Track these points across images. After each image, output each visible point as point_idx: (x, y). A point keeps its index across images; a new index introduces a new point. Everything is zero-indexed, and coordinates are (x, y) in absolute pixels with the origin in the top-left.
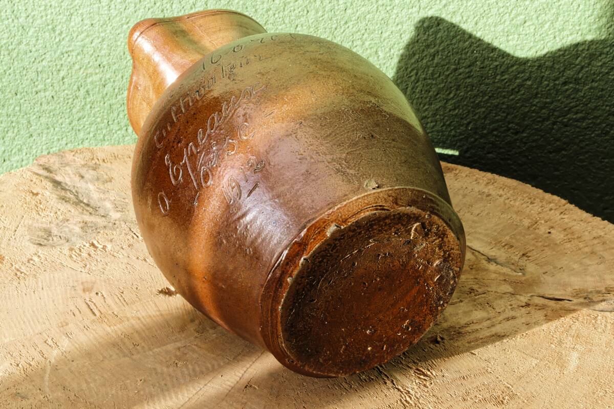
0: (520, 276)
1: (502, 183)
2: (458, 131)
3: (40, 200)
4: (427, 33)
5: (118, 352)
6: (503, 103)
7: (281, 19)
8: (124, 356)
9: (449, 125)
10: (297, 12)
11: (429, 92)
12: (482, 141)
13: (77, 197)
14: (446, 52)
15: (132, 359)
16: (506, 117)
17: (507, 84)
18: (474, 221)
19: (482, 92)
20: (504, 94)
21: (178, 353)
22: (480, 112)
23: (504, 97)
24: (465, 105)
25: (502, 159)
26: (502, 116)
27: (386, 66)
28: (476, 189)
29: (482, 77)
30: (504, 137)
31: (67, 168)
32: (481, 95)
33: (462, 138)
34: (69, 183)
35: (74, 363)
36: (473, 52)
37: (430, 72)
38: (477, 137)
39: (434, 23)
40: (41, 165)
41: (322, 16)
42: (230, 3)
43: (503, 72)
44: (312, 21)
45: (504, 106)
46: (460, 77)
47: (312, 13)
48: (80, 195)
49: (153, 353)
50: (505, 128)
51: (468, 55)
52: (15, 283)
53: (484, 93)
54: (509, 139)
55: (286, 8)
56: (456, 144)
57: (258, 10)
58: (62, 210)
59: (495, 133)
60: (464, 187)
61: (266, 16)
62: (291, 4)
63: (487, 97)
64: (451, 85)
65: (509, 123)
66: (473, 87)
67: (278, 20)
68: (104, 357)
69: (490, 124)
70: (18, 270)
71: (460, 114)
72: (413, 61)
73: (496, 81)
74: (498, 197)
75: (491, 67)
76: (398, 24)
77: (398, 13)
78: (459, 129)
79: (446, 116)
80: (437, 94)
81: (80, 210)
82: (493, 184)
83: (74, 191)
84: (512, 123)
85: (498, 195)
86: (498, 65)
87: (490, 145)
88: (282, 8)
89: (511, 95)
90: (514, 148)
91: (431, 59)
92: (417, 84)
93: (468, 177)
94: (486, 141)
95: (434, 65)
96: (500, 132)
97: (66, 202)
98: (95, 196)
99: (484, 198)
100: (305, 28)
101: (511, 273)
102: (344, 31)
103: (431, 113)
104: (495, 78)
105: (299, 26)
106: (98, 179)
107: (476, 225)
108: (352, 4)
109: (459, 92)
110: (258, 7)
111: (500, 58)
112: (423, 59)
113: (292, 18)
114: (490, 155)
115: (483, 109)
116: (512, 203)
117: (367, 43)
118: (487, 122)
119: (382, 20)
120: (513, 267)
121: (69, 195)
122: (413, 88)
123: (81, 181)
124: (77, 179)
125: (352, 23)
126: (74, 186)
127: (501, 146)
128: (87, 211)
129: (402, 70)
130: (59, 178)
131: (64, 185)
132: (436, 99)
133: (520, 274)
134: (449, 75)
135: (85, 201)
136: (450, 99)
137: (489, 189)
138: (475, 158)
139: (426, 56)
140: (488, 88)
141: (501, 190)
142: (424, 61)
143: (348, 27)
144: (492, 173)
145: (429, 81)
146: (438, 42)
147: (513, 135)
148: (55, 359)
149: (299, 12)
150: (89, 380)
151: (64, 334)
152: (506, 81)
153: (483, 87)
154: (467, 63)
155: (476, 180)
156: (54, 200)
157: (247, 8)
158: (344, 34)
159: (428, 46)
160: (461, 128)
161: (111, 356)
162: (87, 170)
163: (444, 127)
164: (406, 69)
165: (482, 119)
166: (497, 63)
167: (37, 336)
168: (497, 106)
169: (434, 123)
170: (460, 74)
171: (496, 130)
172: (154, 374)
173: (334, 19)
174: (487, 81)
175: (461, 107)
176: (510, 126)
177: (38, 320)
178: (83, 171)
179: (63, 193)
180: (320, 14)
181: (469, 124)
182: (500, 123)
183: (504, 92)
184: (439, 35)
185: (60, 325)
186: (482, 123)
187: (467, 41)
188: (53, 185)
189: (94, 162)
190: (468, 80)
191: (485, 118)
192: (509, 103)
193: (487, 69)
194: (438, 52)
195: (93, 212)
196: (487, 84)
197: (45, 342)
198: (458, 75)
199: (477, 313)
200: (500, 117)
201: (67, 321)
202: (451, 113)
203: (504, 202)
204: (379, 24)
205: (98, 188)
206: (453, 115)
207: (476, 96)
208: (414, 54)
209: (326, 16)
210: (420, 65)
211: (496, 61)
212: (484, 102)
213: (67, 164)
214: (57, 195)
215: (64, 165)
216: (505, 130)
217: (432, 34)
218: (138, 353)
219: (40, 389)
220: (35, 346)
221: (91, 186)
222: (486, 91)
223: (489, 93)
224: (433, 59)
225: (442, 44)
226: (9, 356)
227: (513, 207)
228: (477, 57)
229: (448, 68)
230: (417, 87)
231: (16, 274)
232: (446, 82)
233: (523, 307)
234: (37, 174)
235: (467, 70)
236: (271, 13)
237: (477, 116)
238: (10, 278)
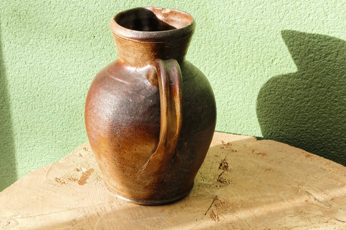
0: (328, 208)
1: (333, 165)
2: (318, 138)
4: (305, 91)
5: (131, 217)
6: (340, 127)
7: (238, 78)
8: (133, 219)
9: (313, 135)
10: (245, 75)
11: (305, 118)
12: (329, 144)
14: (314, 101)
15: (136, 221)
16: (341, 134)
17: (342, 119)
18: (314, 181)
19: (330, 121)
20: (340, 123)
21: (157, 221)
22: (328, 130)
23: (340, 124)
24: (322, 126)
25: (338, 154)
26: (339, 134)
27: (285, 104)
28: (320, 166)
29: (330, 114)
30: (340, 144)
32: (329, 122)
33: (320, 142)
35: (110, 219)
36: (326, 101)
37: (306, 109)
38: (327, 142)
39: (309, 86)
41: (257, 78)
42: (216, 68)
43: (340, 113)
44: (252, 80)
45: (340, 129)
46: (320, 113)
47: (252, 77)
49: (146, 220)
50: (340, 139)
51: (324, 103)
52: (96, 182)
53: (331, 122)
54: (342, 145)
55: (241, 73)
56: (316, 145)
57: (228, 73)
59: (336, 141)
60: (314, 165)
61: (231, 76)
62: (243, 72)
63: (332, 124)
64: (315, 116)
65: (343, 137)
66: (326, 118)
67: (237, 78)
68: (124, 218)
69: (333, 137)
70: (98, 176)
71: (319, 131)
72: (297, 103)
73: (337, 116)
74: (329, 171)
75: (335, 109)
76: (292, 85)
77: (292, 80)
78: (318, 137)
79: (312, 131)
80: (309, 120)
82: (329, 165)
84: (344, 137)
85: (329, 170)
86: (338, 109)
87: (333, 147)
88: (239, 73)
89: (344, 124)
90: (344, 150)
91: (306, 103)
92: (299, 114)
93: (317, 161)
94: (331, 145)
95: (308, 106)
96: (338, 141)
99: (322, 171)
100: (248, 83)
101: (324, 206)
102: (267, 86)
103: (305, 128)
104: (336, 115)
105: (246, 82)
107: (314, 182)
108: (271, 74)
109: (319, 120)
110: (228, 72)
111: (339, 106)
112: (302, 103)
113: (243, 78)
114: (332, 152)
115: (330, 129)
116: (335, 174)
117: (277, 93)
118: (332, 136)
119: (284, 82)
120: (326, 204)
122: (297, 116)
125: (270, 83)
127: (338, 148)
129: (292, 107)
132: (308, 122)
133: (329, 207)
134: (314, 111)
136: (315, 123)
137: (326, 167)
138: (326, 152)
139: (304, 101)
140: (333, 119)
141: (332, 168)
142: (303, 104)
143: (268, 85)
144: (330, 160)
145: (305, 113)
146: (310, 95)
147: (344, 143)
148: (103, 216)
149: (247, 76)
150: (115, 228)
151: (110, 206)
152: (342, 117)
153: (330, 119)
154: (323, 106)
155: (321, 162)
157: (223, 71)
158: (266, 87)
159: (305, 97)
160: (319, 137)
161: (127, 218)
163: (311, 136)
164: (294, 107)
165: (330, 134)
166: (337, 108)
167: (98, 205)
168: (336, 129)
169: (306, 134)
170: (320, 111)
171: (336, 140)
172: (144, 229)
173: (262, 80)
174: (332, 116)
175: (319, 127)
176: (342, 139)
177: (100, 198)
180: (256, 77)
181: (323, 135)
182: (338, 137)
183: (341, 122)
184: (311, 92)
185: (109, 202)
186: (330, 136)
187: (324, 96)
190: (324, 115)
191: (331, 133)
192: (343, 128)
193: (333, 110)
194: (310, 100)
196: (332, 118)
197: (101, 208)
198: (319, 112)
199: (302, 222)
200: (338, 134)
201: (113, 201)
202: (315, 129)
203: (331, 174)
204: (283, 85)
206: (315, 131)
207: (327, 122)
208: (298, 100)
209: (259, 78)
210: (301, 106)
211: (337, 107)
212: (330, 126)
216: (340, 140)
217: (307, 92)
218: (140, 219)
219: (92, 228)
220: (96, 209)
222: (332, 121)
223: (333, 122)
224: (307, 103)
225: (312, 96)
226: (84, 212)
227: (335, 176)
228: (328, 104)
229: (314, 108)
230: (299, 115)
231: (97, 178)
232: (313, 115)
233: (325, 222)
235: (323, 110)
236: (234, 75)
237: (327, 132)
238: (94, 179)
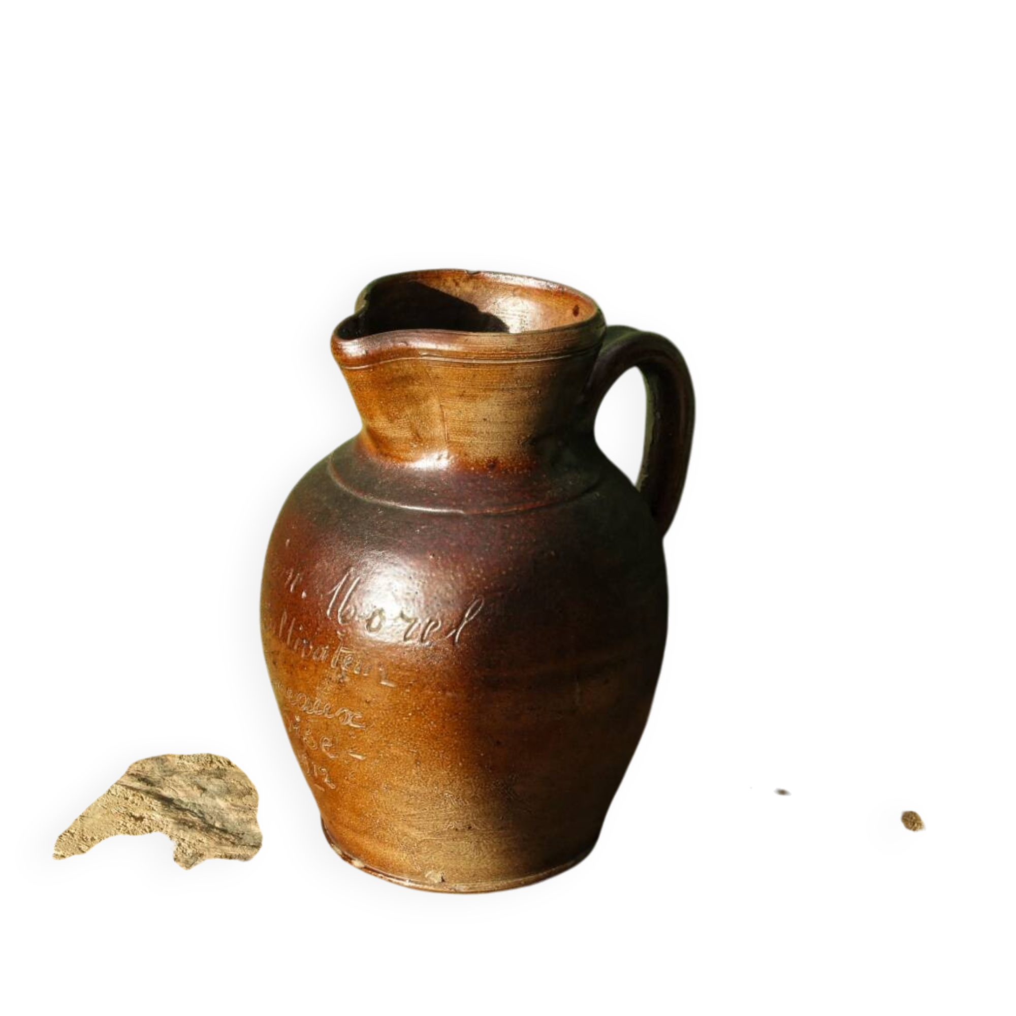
3: (149, 828)
13: (203, 819)
31: (175, 777)
34: (185, 800)
40: (132, 775)
48: (208, 818)
58: (187, 839)
81: (217, 840)
83: (195, 811)
97: (190, 827)
98: (233, 817)
106: (229, 792)
121: (190, 817)
123: (204, 795)
124: (196, 792)
126: (194, 804)
128: (227, 839)
130: (167, 793)
131: (178, 803)
135: (218, 825)
156: (170, 826)
162: (208, 779)
178: (203, 780)
179: (181, 815)
188: (163, 804)
189: (214, 766)
195: (236, 841)
205: (233, 805)
213: (173, 772)
214: (174, 818)
215: (168, 773)
221: (221, 803)
234: (132, 788)
